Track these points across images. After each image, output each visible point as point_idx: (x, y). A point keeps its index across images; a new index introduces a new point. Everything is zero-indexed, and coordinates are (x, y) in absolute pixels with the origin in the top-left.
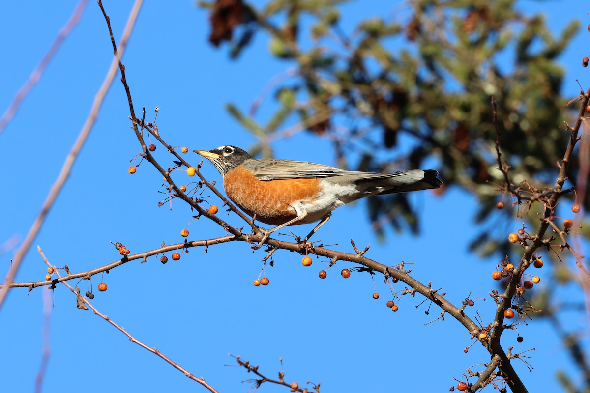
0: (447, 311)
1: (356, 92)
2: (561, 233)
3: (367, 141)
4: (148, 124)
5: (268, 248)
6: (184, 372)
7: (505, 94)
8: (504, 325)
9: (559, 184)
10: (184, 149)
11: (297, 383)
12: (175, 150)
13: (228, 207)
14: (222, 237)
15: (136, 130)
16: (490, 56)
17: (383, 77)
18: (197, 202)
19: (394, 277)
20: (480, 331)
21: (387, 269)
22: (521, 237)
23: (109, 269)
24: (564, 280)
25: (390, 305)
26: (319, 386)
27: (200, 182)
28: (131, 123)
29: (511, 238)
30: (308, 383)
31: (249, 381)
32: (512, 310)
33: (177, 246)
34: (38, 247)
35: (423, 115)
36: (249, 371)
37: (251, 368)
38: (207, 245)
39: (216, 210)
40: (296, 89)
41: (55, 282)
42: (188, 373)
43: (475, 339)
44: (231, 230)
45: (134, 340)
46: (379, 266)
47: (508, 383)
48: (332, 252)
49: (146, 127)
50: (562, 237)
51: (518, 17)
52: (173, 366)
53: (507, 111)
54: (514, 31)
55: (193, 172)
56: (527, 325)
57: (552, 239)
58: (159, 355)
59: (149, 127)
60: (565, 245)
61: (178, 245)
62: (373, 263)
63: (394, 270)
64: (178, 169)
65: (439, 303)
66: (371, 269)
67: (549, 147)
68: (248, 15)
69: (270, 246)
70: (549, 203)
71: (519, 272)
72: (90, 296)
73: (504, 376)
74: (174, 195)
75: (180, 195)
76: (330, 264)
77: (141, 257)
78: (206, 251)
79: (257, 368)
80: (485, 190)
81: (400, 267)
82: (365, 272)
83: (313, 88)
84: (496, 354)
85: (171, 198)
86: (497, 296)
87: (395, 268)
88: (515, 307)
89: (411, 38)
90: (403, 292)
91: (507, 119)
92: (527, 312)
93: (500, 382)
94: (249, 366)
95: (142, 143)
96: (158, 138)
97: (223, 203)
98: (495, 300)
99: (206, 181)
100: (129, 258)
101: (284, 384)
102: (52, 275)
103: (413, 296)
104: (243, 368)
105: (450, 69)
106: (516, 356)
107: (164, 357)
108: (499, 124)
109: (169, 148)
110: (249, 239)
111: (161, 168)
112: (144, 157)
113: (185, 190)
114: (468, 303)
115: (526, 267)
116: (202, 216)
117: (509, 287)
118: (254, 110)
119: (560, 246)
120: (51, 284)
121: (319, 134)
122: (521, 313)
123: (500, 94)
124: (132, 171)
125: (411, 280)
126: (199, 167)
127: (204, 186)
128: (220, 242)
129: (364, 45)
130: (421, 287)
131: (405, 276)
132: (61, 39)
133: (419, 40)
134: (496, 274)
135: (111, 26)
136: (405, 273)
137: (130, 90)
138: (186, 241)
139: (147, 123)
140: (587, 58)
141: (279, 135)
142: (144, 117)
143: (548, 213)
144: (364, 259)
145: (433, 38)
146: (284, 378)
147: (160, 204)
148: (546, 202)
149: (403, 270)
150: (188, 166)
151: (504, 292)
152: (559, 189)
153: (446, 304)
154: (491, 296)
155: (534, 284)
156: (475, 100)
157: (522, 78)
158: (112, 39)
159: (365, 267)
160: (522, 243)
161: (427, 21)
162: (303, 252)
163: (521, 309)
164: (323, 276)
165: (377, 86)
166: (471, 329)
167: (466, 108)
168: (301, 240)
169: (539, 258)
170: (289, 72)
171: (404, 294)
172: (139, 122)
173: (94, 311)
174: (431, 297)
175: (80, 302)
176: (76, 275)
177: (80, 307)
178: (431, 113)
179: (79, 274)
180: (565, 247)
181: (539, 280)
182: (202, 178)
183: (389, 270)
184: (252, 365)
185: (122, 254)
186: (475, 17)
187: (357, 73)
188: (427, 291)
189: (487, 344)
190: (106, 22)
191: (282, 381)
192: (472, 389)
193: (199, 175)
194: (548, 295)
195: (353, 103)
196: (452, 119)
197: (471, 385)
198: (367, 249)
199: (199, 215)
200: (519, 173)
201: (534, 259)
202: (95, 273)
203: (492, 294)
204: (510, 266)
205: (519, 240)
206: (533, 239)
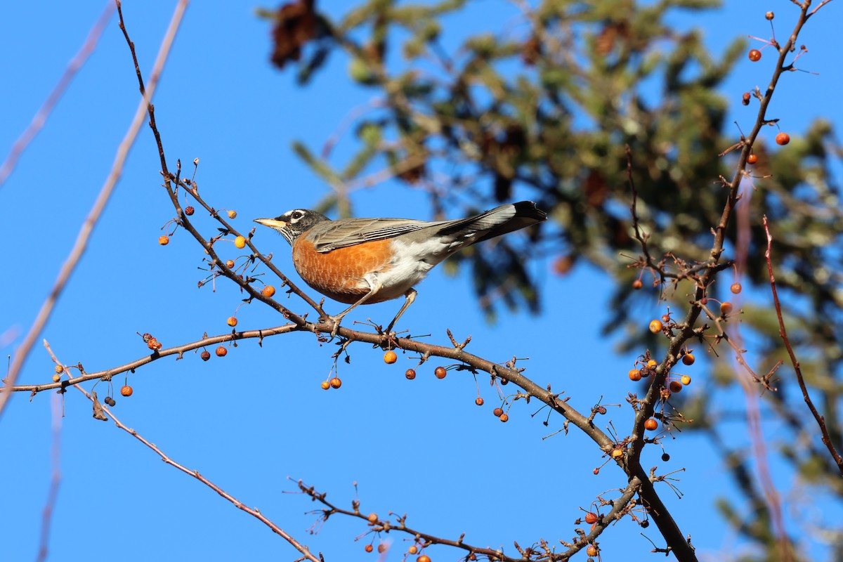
0: (571, 421)
1: (460, 130)
2: (717, 320)
3: (473, 192)
4: (185, 181)
5: (340, 341)
6: (233, 502)
7: (651, 132)
8: (644, 438)
9: (714, 256)
10: (231, 213)
11: (376, 515)
12: (219, 214)
13: (288, 288)
14: (281, 327)
15: (169, 188)
16: (631, 85)
17: (495, 110)
18: (248, 281)
19: (503, 377)
20: (614, 446)
21: (494, 367)
22: (666, 325)
23: (135, 368)
24: (726, 381)
25: (498, 414)
26: (405, 518)
27: (252, 256)
28: (162, 180)
29: (652, 326)
30: (390, 514)
31: (315, 512)
32: (655, 419)
33: (222, 337)
34: (45, 340)
35: (545, 160)
36: (314, 500)
37: (316, 495)
38: (261, 336)
39: (272, 292)
40: (382, 124)
41: (66, 384)
42: (238, 503)
43: (608, 457)
44: (292, 318)
45: (168, 460)
46: (483, 364)
47: (650, 513)
48: (422, 346)
49: (182, 185)
50: (719, 326)
51: (667, 33)
52: (219, 493)
53: (653, 155)
54: (661, 51)
55: (243, 242)
56: (674, 438)
57: (705, 328)
58: (200, 479)
59: (186, 184)
60: (722, 335)
61: (224, 337)
62: (476, 360)
63: (502, 368)
64: (224, 238)
65: (561, 410)
66: (473, 368)
67: (708, 200)
68: (322, 29)
69: (343, 338)
70: (701, 282)
71: (664, 370)
72: (110, 402)
73: (645, 505)
74: (219, 272)
75: (226, 272)
76: (420, 360)
77: (177, 352)
78: (260, 344)
79: (324, 496)
80: (625, 257)
81: (511, 364)
82: (466, 371)
83: (404, 123)
84: (635, 477)
85: (214, 276)
86: (635, 402)
87: (504, 366)
88: (659, 416)
89: (530, 62)
90: (515, 397)
91: (653, 165)
92: (674, 422)
93: (641, 513)
94: (313, 492)
95: (177, 205)
96: (197, 198)
97: (282, 282)
98: (633, 406)
99: (259, 254)
100: (160, 353)
101: (359, 515)
102: (61, 375)
103: (528, 402)
104: (306, 495)
105: (581, 101)
106: (661, 479)
107: (207, 482)
108: (643, 171)
109: (213, 212)
110: (315, 328)
111: (201, 238)
112: (179, 224)
113: (232, 266)
114: (598, 410)
115: (673, 364)
116: (255, 300)
117: (650, 389)
118: (328, 150)
119: (716, 336)
120: (59, 387)
121: (412, 183)
122: (667, 423)
123: (644, 133)
124: (163, 242)
125: (525, 381)
126: (251, 236)
127: (257, 260)
128: (278, 333)
129: (472, 69)
130: (537, 390)
131: (518, 376)
132: (71, 73)
133: (540, 63)
134: (633, 373)
135: (136, 55)
136: (517, 372)
137: (161, 138)
138: (234, 331)
139: (183, 179)
140: (749, 94)
141: (359, 183)
142: (179, 172)
143: (700, 295)
144: (464, 354)
145: (557, 60)
146: (360, 508)
147: (201, 284)
148: (698, 280)
149: (515, 369)
150: (237, 235)
151: (645, 397)
152: (713, 264)
153: (570, 412)
154: (628, 401)
155: (683, 386)
156: (614, 140)
157: (674, 113)
158: (138, 71)
159: (465, 364)
160: (667, 334)
161: (551, 39)
162: (384, 345)
163: (667, 418)
164: (411, 376)
165: (487, 121)
166: (603, 444)
167: (601, 151)
168: (383, 330)
169: (689, 353)
170: (373, 103)
171: (516, 399)
172: (172, 178)
173: (117, 423)
174: (551, 403)
175: (98, 411)
176: (93, 375)
177: (97, 416)
178: (556, 157)
179: (97, 374)
180: (722, 337)
181: (690, 381)
182: (254, 250)
183: (496, 368)
184: (318, 491)
185: (152, 348)
186: (612, 33)
187: (460, 106)
188: (546, 395)
189: (624, 463)
190: (130, 50)
191: (357, 512)
192: (604, 521)
193: (250, 246)
194: (704, 401)
195: (455, 143)
196: (582, 166)
197: (602, 516)
198: (468, 341)
199: (251, 299)
200: (669, 235)
201: (683, 353)
202: (117, 373)
203: (630, 399)
204: (652, 363)
205: (664, 329)
206: (681, 328)
